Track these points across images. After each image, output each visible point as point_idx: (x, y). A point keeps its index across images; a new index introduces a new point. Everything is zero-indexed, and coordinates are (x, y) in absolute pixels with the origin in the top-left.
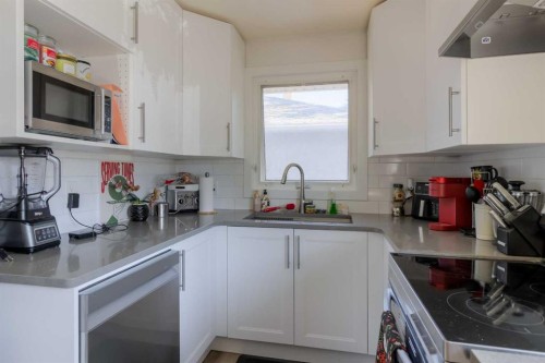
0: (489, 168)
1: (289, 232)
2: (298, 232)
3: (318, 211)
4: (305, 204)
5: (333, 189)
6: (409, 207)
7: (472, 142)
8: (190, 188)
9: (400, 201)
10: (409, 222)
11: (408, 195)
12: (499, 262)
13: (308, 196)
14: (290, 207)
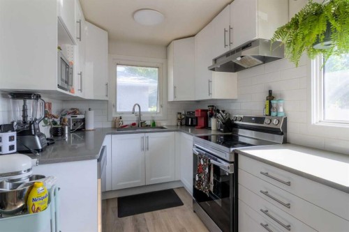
0: (213, 106)
1: (143, 135)
2: (147, 134)
3: (147, 126)
4: (141, 123)
5: (153, 115)
6: (184, 122)
7: (215, 98)
8: (80, 117)
9: (180, 120)
10: (184, 127)
11: (183, 117)
12: (221, 136)
13: (143, 119)
14: (134, 124)
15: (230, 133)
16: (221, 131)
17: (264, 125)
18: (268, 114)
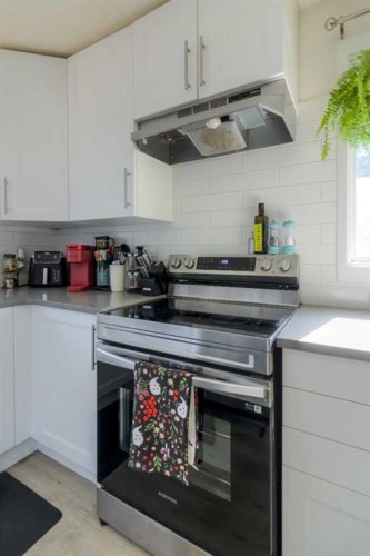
0: (107, 238)
6: (23, 278)
9: (12, 273)
11: (21, 265)
15: (164, 296)
16: (147, 294)
17: (257, 272)
18: (261, 250)
